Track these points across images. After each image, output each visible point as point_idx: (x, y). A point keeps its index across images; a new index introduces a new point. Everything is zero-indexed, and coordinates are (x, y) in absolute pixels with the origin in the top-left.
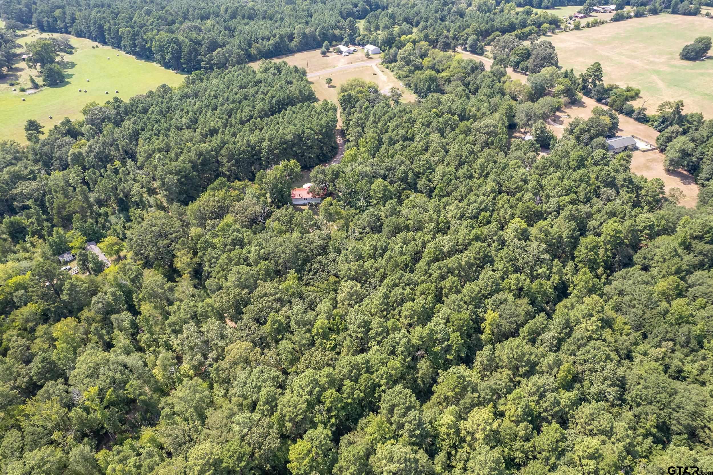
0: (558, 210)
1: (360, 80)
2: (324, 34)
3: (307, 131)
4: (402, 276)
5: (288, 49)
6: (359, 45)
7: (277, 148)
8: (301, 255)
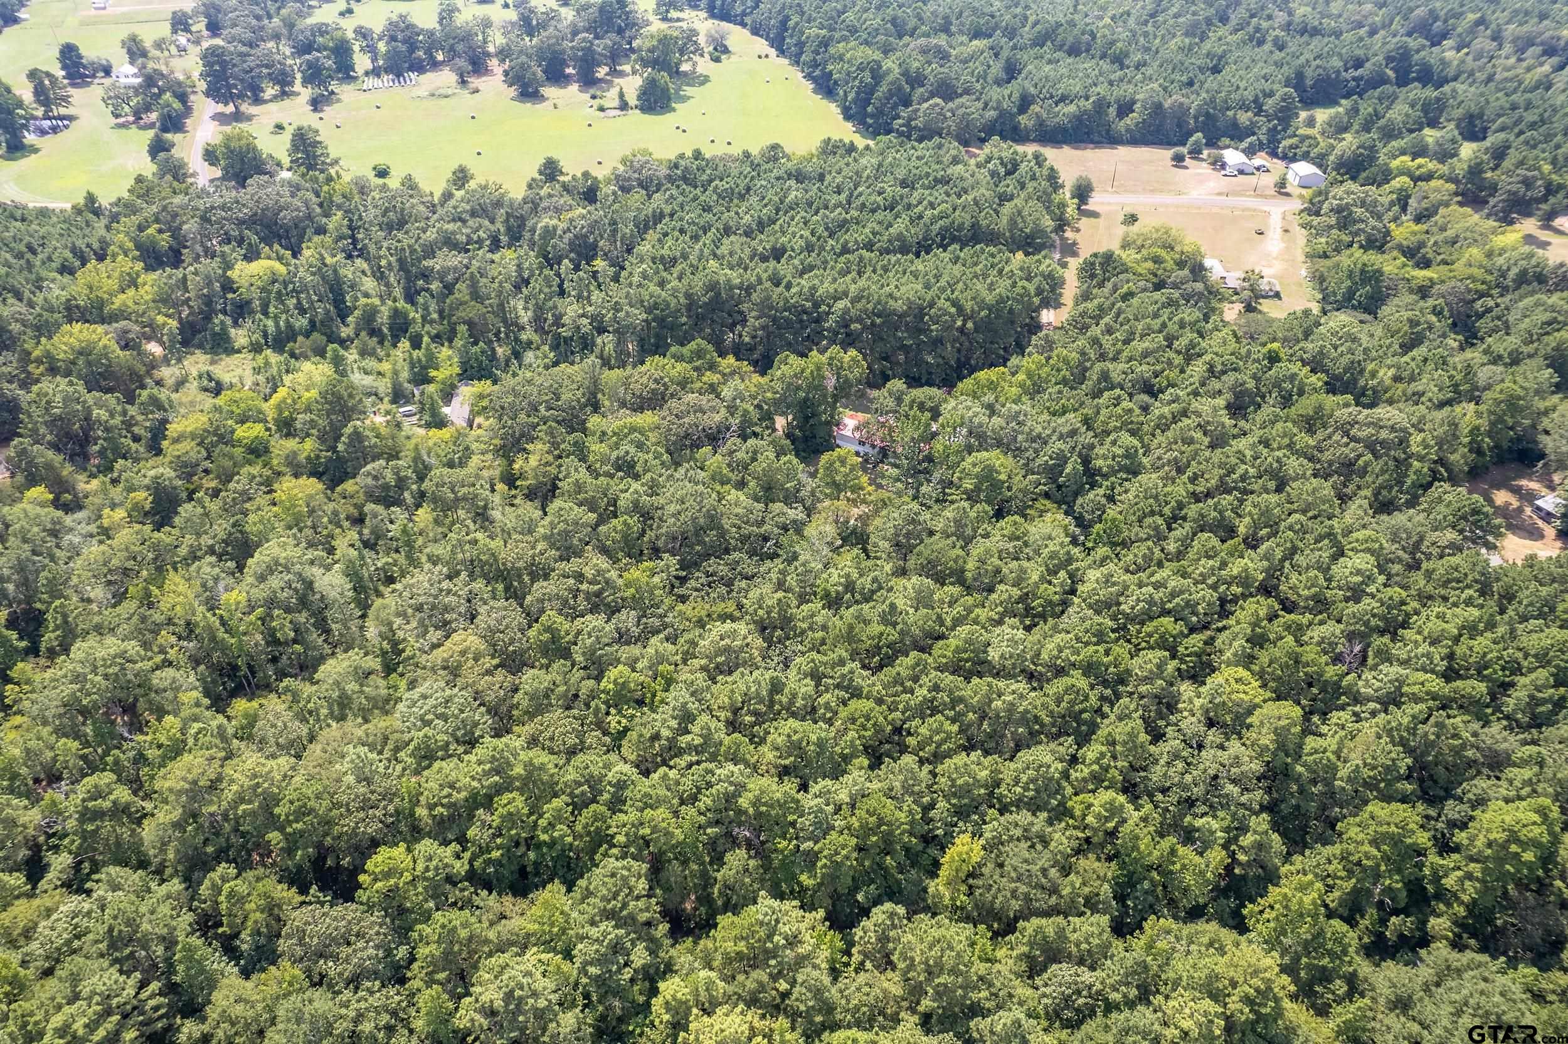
0: (1392, 700)
1: (1173, 232)
2: (1207, 115)
3: (941, 303)
4: (842, 662)
5: (1108, 131)
6: (1284, 157)
7: (859, 320)
8: (711, 537)
